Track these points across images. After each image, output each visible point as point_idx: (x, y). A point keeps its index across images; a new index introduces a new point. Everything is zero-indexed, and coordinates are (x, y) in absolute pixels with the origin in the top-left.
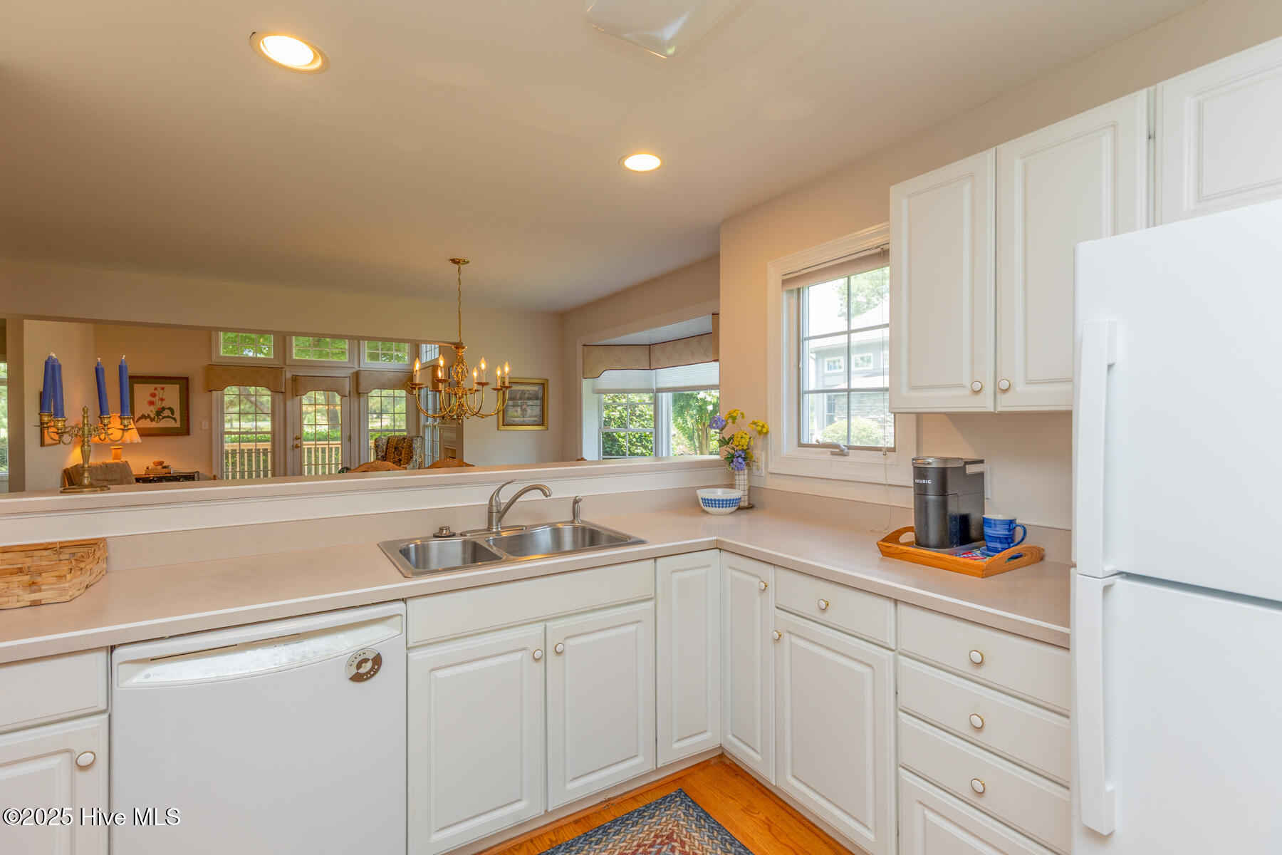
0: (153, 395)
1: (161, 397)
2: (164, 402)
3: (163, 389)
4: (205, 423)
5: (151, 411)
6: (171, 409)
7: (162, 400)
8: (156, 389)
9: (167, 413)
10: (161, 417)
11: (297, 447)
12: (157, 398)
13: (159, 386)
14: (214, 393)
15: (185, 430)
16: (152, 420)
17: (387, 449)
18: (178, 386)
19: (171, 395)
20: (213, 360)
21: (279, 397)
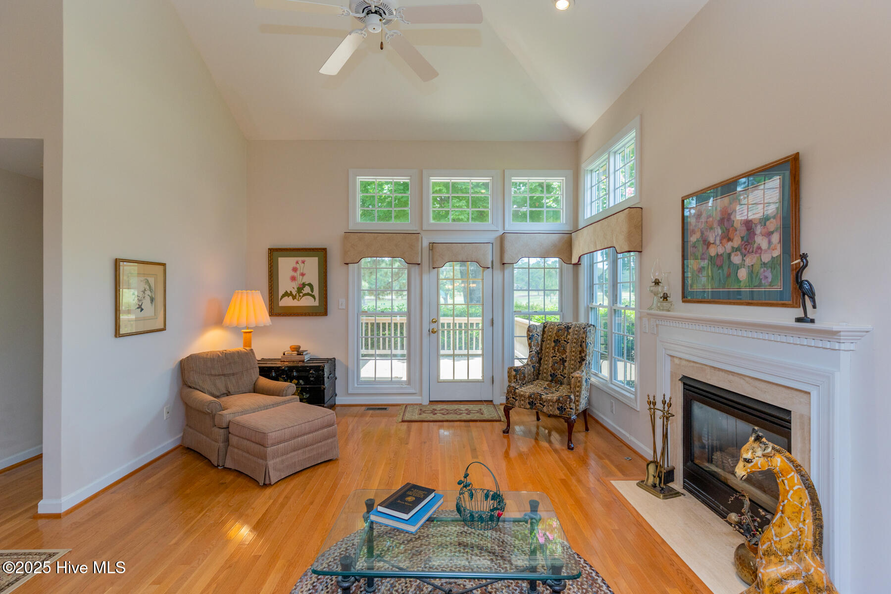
0: (295, 269)
1: (301, 271)
2: (305, 277)
3: (303, 262)
4: (342, 301)
5: (293, 287)
6: (310, 285)
7: (303, 275)
8: (297, 263)
9: (307, 290)
10: (301, 294)
11: (434, 332)
12: (298, 272)
13: (300, 259)
14: (351, 266)
15: (322, 310)
16: (294, 298)
17: (543, 341)
18: (317, 258)
19: (311, 269)
20: (352, 227)
21: (415, 270)
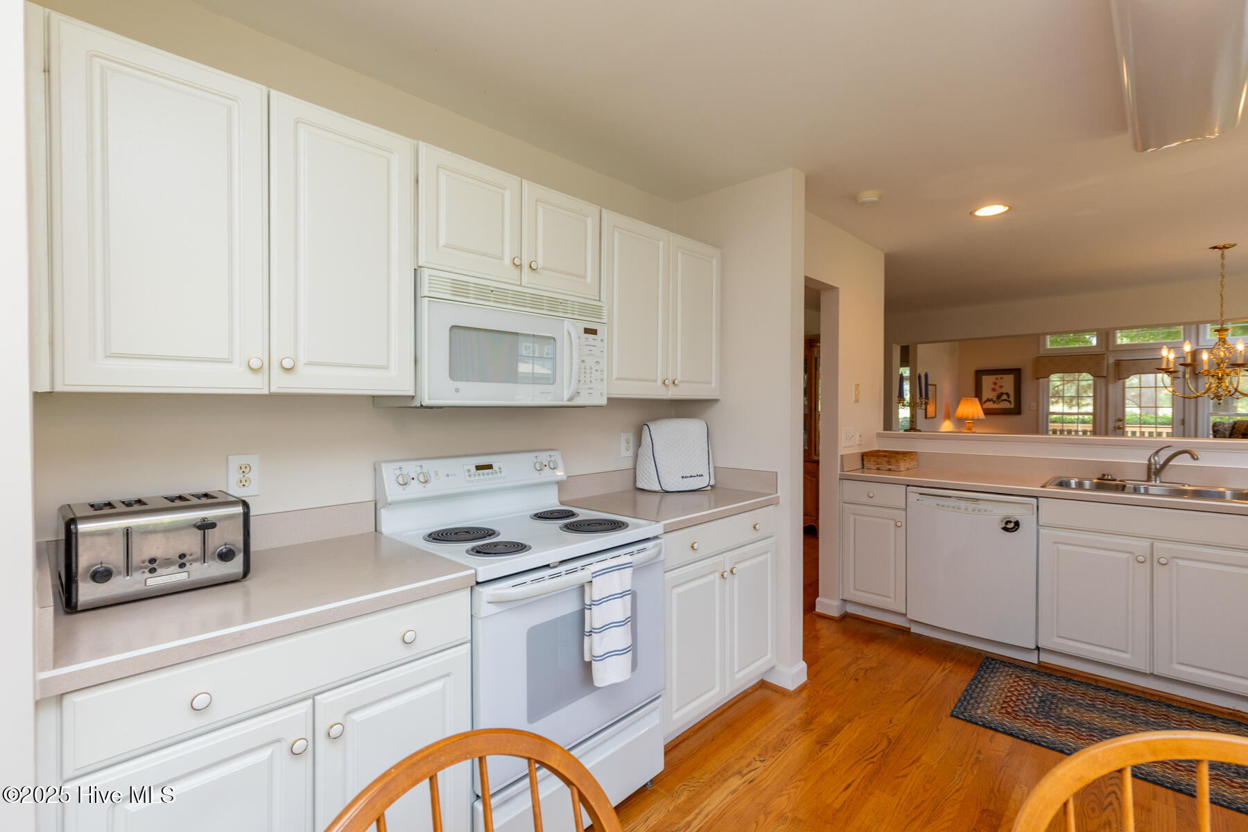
0: (995, 384)
1: (1000, 385)
2: (1003, 389)
3: (1002, 378)
4: (1034, 405)
5: (993, 395)
6: (1007, 394)
7: (1001, 387)
8: (997, 379)
9: (1005, 397)
10: (1000, 400)
12: (998, 385)
13: (999, 376)
14: (1041, 380)
15: (1017, 411)
16: (994, 402)
18: (1013, 375)
19: (1008, 383)
20: (1042, 352)
21: (1102, 381)
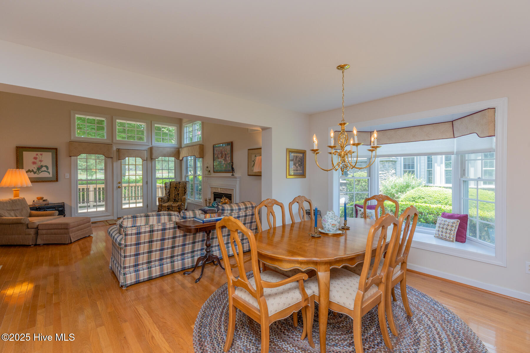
0: (35, 158)
1: (40, 159)
3: (41, 155)
4: (67, 175)
5: (34, 167)
6: (46, 166)
7: (41, 161)
8: (37, 155)
9: (44, 169)
10: (40, 171)
11: (119, 187)
12: (38, 160)
13: (39, 153)
14: (72, 158)
15: (56, 179)
16: (35, 173)
17: (170, 188)
18: (51, 153)
19: (47, 159)
20: (73, 138)
21: (109, 160)
